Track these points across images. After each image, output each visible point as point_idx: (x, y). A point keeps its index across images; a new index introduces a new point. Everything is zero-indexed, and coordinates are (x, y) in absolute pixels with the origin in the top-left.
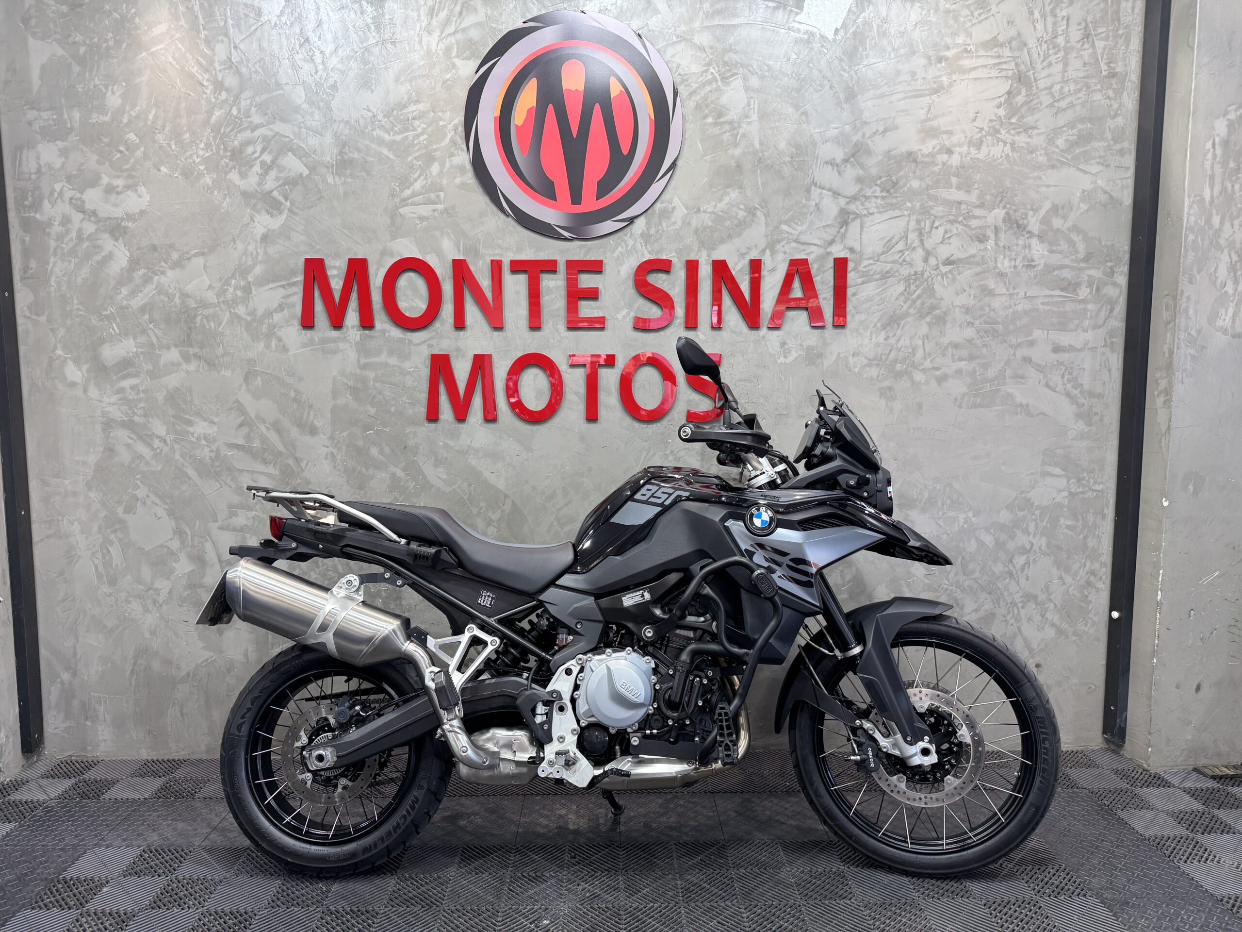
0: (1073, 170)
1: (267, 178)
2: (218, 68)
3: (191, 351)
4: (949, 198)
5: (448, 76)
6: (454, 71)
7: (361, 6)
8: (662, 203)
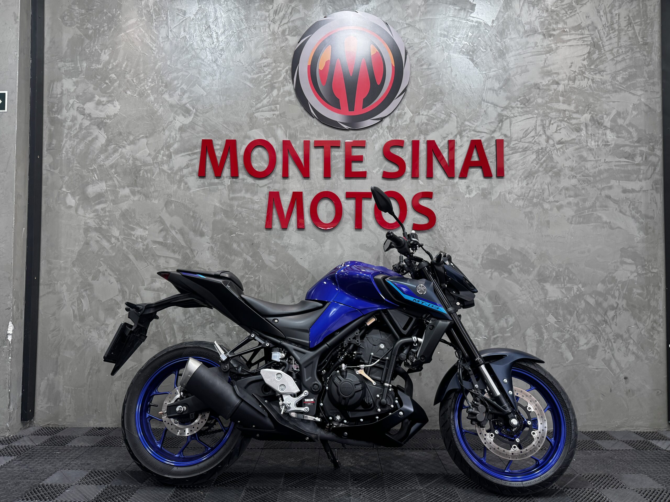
0: (626, 93)
1: (184, 97)
2: (161, 41)
3: (136, 189)
4: (558, 108)
5: (284, 45)
6: (286, 42)
7: (239, 10)
8: (398, 110)
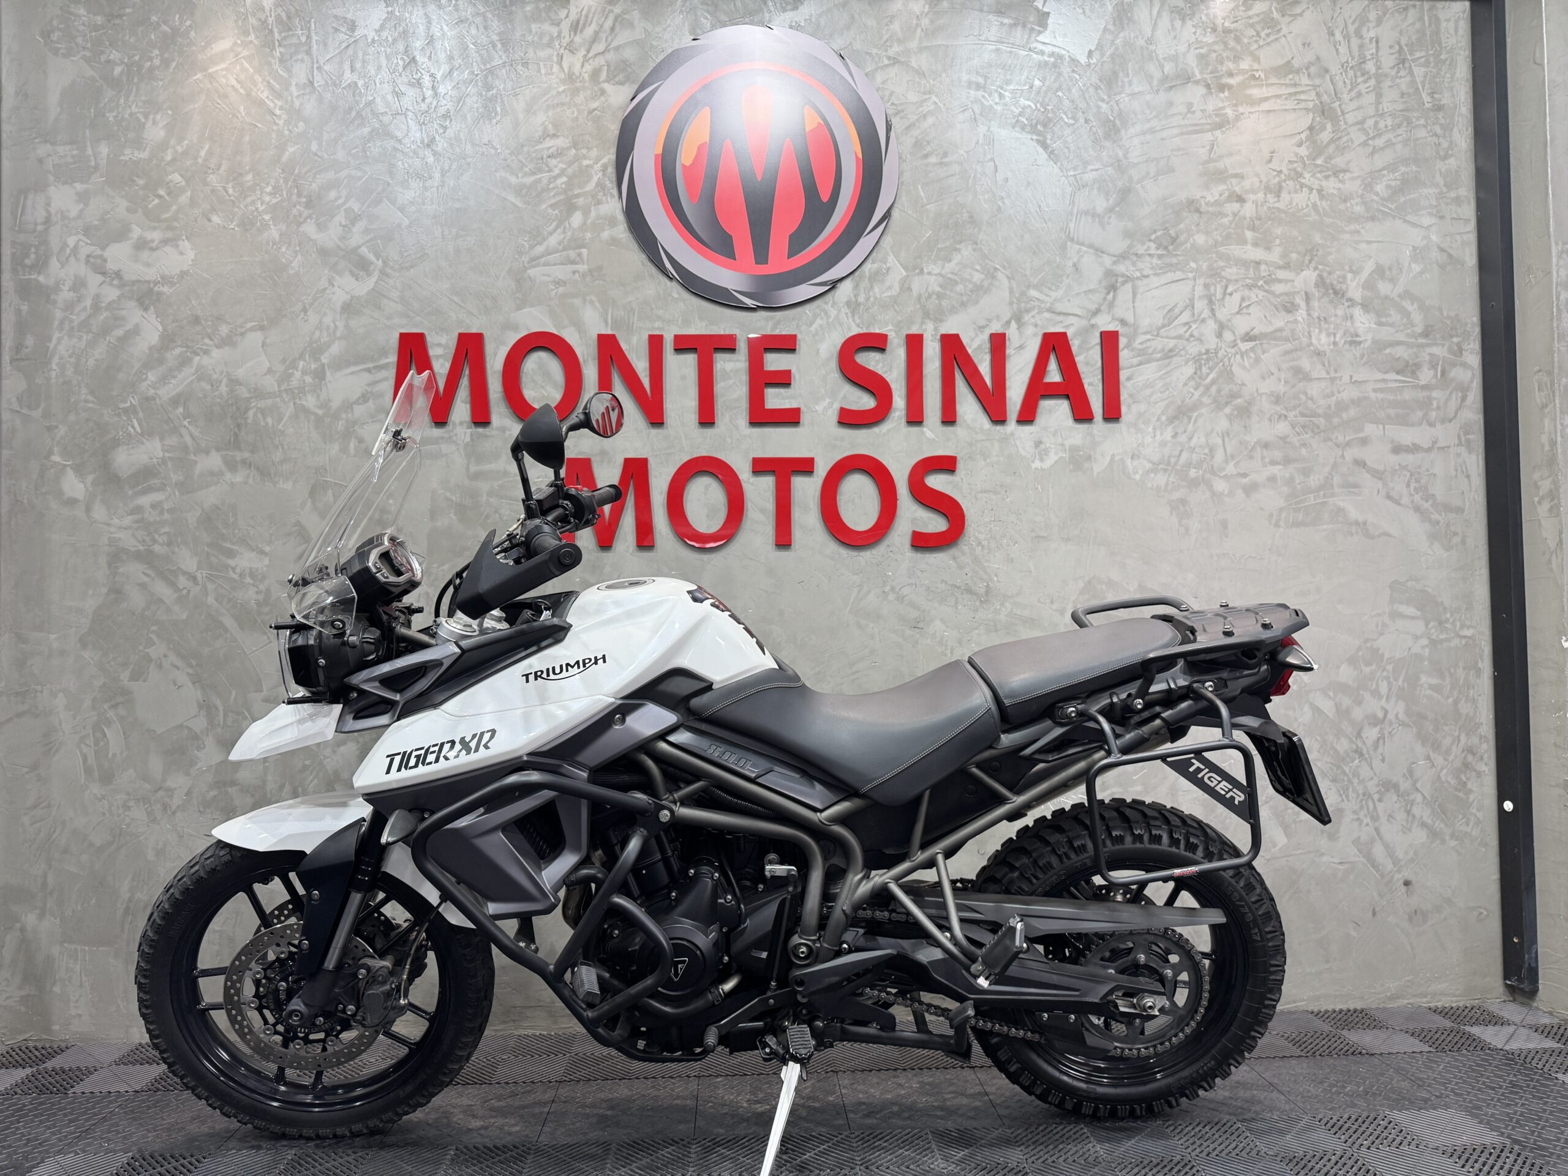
0: (1399, 223)
1: (354, 230)
2: (295, 94)
3: (239, 456)
4: (1244, 256)
5: (595, 105)
6: (603, 98)
7: (485, 19)
8: (873, 262)
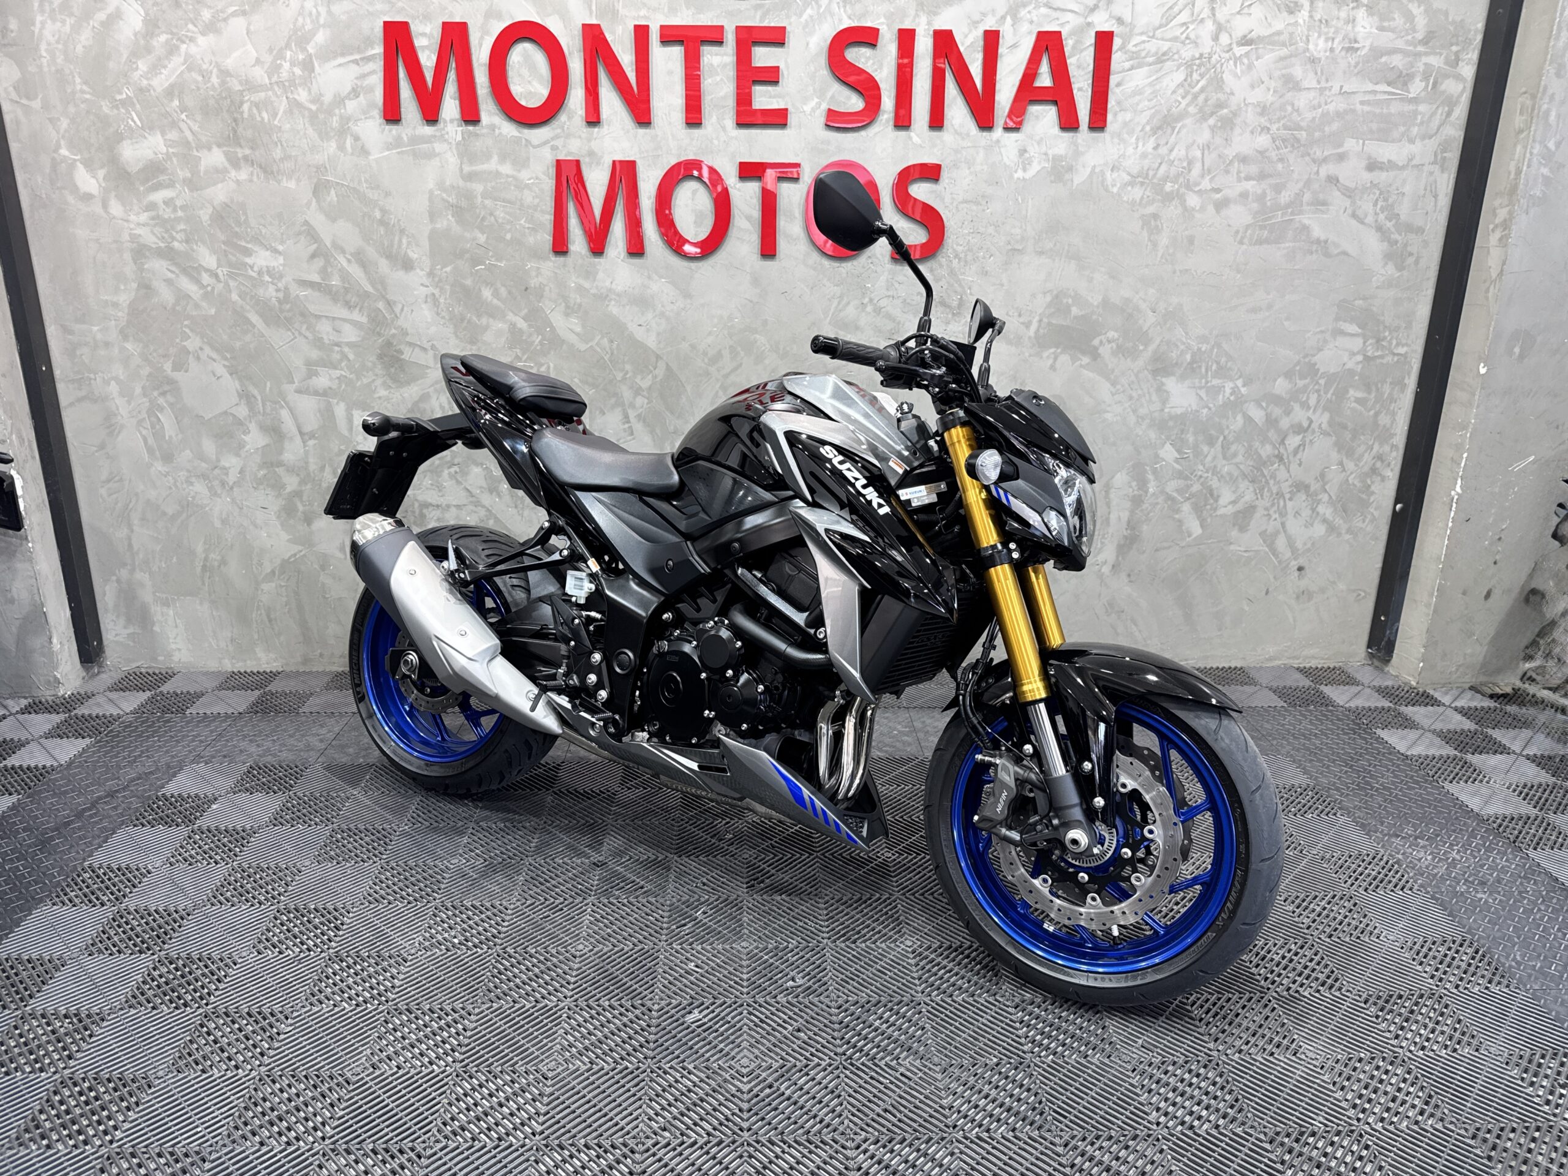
3: (240, 153)
